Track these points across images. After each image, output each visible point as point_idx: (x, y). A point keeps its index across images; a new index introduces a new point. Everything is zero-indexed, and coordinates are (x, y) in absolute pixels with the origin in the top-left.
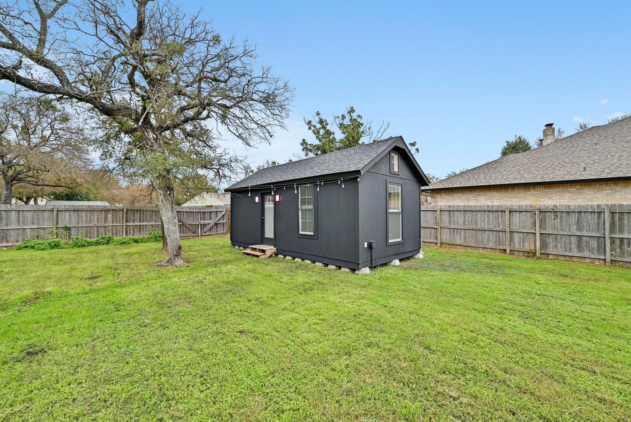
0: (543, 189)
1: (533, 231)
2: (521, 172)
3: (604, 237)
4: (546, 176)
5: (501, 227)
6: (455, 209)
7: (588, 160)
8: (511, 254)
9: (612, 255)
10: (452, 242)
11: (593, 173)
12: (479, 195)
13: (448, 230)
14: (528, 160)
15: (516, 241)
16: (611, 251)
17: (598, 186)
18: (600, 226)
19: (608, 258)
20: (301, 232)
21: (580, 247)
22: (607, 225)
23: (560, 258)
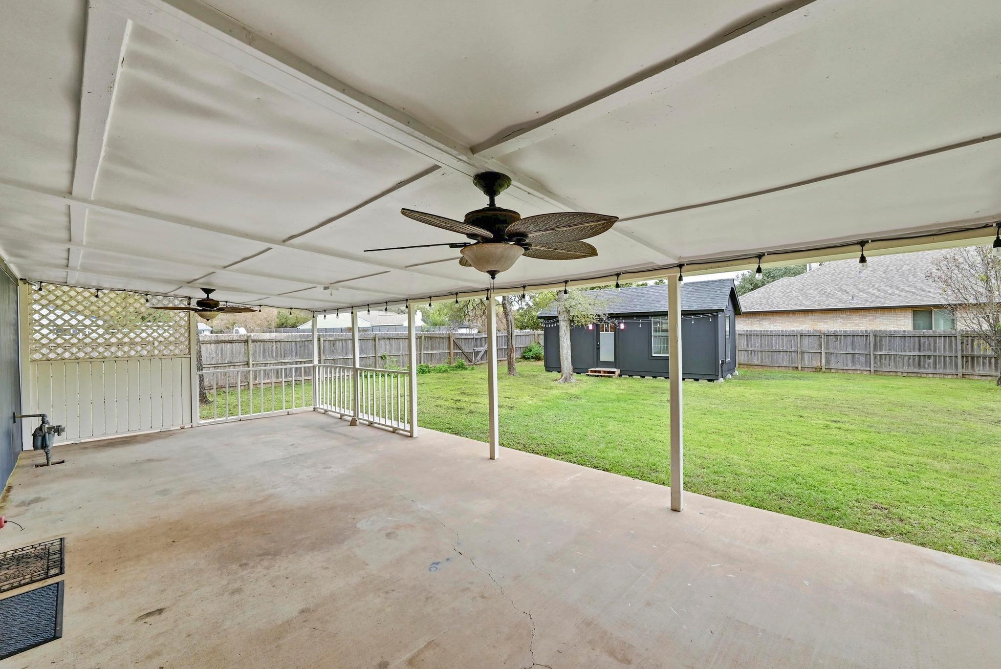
0: (820, 314)
1: (819, 351)
2: (799, 298)
3: (870, 354)
4: (822, 304)
5: (793, 348)
6: (752, 333)
7: (854, 288)
8: (802, 370)
9: (874, 367)
10: (750, 362)
11: (860, 302)
12: (763, 319)
13: (746, 353)
14: (803, 285)
15: (806, 359)
16: (874, 364)
17: (863, 313)
18: (867, 346)
19: (872, 369)
20: (653, 355)
21: (853, 362)
22: (872, 345)
23: (840, 371)
